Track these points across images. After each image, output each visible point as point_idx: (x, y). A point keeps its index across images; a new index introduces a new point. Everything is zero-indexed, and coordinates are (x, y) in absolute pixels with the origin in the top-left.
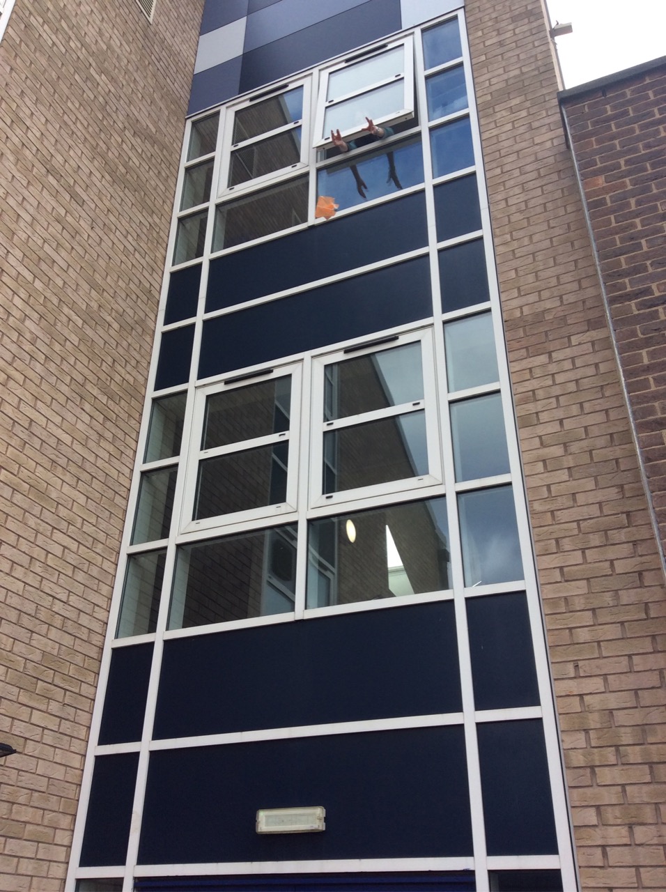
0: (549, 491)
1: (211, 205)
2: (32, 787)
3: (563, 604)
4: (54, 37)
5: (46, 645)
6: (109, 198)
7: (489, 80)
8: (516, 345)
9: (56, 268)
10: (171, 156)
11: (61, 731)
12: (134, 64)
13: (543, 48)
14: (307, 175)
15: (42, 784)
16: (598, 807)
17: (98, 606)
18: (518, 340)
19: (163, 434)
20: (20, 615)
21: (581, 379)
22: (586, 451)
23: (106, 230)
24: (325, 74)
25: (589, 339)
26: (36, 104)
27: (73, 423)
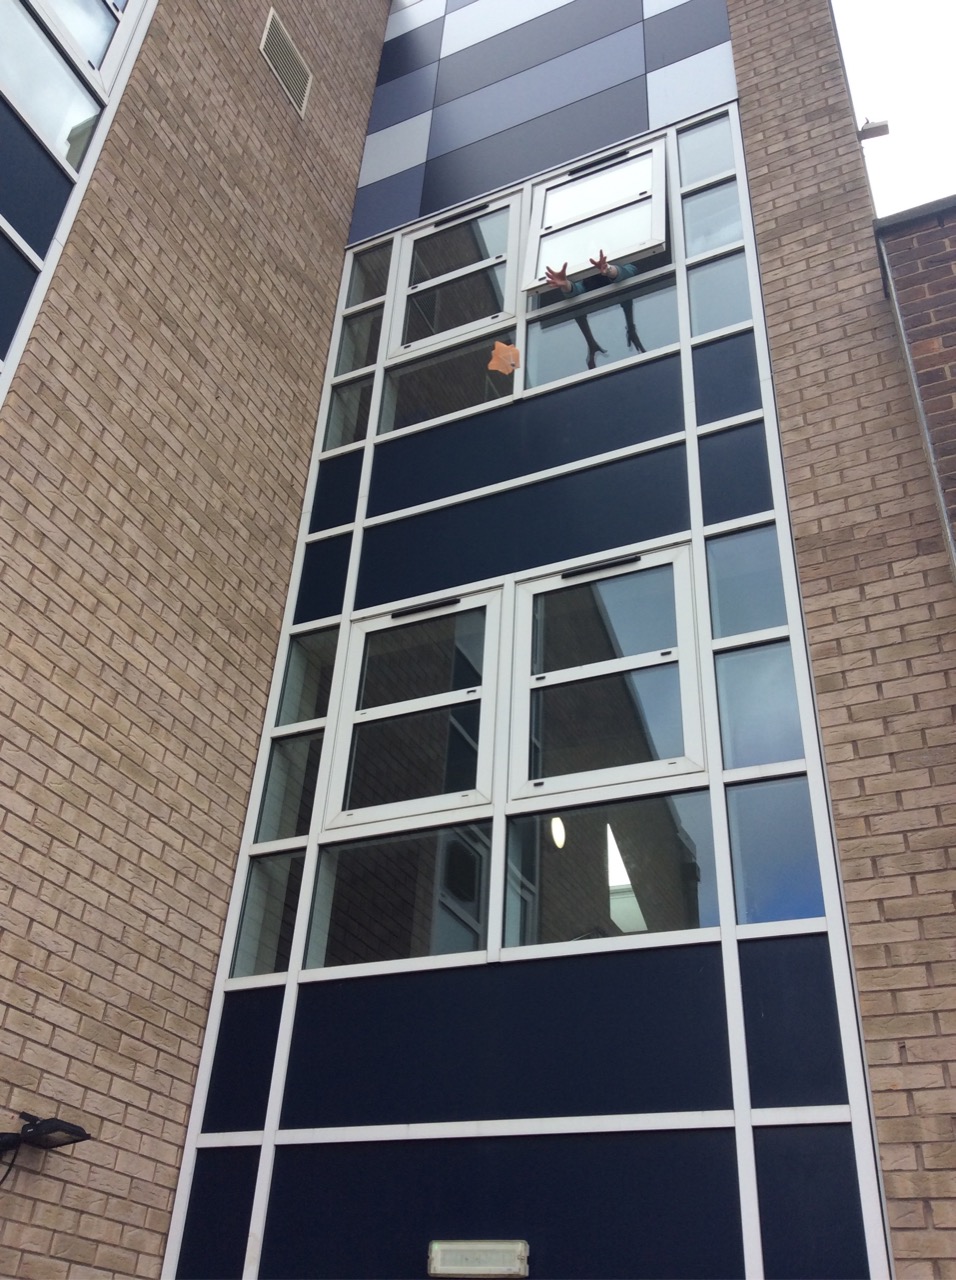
0: (862, 786)
1: (378, 369)
2: (108, 1189)
3: (882, 953)
4: (173, 137)
5: (134, 982)
6: (240, 357)
7: (773, 200)
8: (811, 573)
9: (167, 453)
10: (324, 300)
11: (150, 1109)
12: (278, 176)
13: (851, 157)
14: (513, 328)
15: (122, 1186)
16: (935, 1261)
17: (207, 929)
18: (816, 566)
19: (304, 685)
20: (101, 938)
21: (908, 624)
22: (916, 730)
23: (235, 401)
24: (540, 190)
25: (919, 568)
26: (146, 227)
27: (183, 668)
